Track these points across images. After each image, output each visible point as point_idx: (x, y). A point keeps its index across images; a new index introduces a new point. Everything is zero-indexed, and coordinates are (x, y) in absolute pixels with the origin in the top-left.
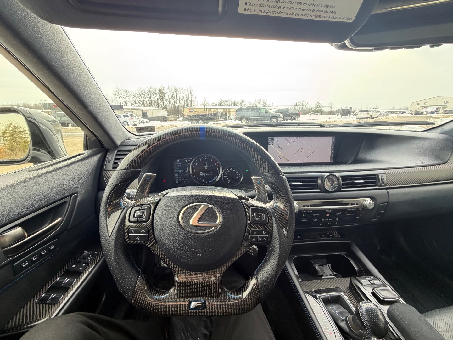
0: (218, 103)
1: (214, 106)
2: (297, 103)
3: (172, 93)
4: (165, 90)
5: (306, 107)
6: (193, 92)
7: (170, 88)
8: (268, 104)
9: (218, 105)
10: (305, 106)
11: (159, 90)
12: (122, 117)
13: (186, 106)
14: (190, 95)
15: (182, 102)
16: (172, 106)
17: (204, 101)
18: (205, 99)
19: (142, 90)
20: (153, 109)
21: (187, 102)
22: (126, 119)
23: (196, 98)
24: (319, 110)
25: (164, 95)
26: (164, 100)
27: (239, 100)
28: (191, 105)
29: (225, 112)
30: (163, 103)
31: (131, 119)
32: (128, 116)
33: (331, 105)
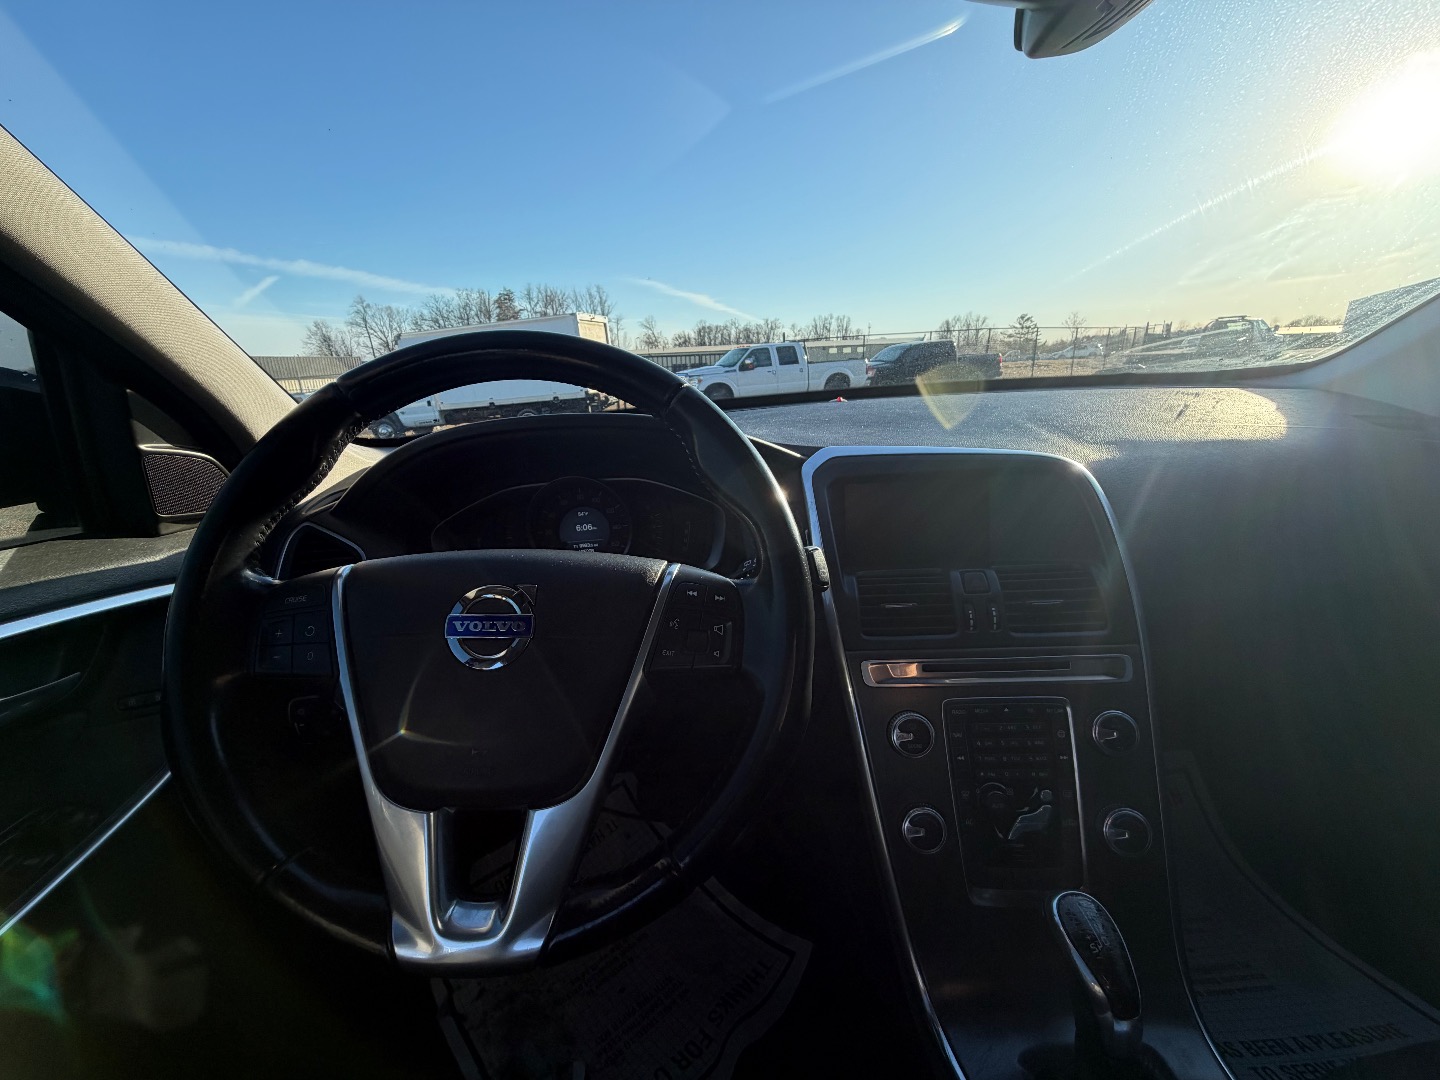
0: (693, 336)
1: (680, 345)
2: (950, 320)
3: (538, 309)
5: (981, 333)
9: (693, 342)
10: (978, 330)
11: (500, 303)
17: (645, 330)
18: (648, 325)
23: (621, 322)
24: (1028, 340)
27: (762, 322)
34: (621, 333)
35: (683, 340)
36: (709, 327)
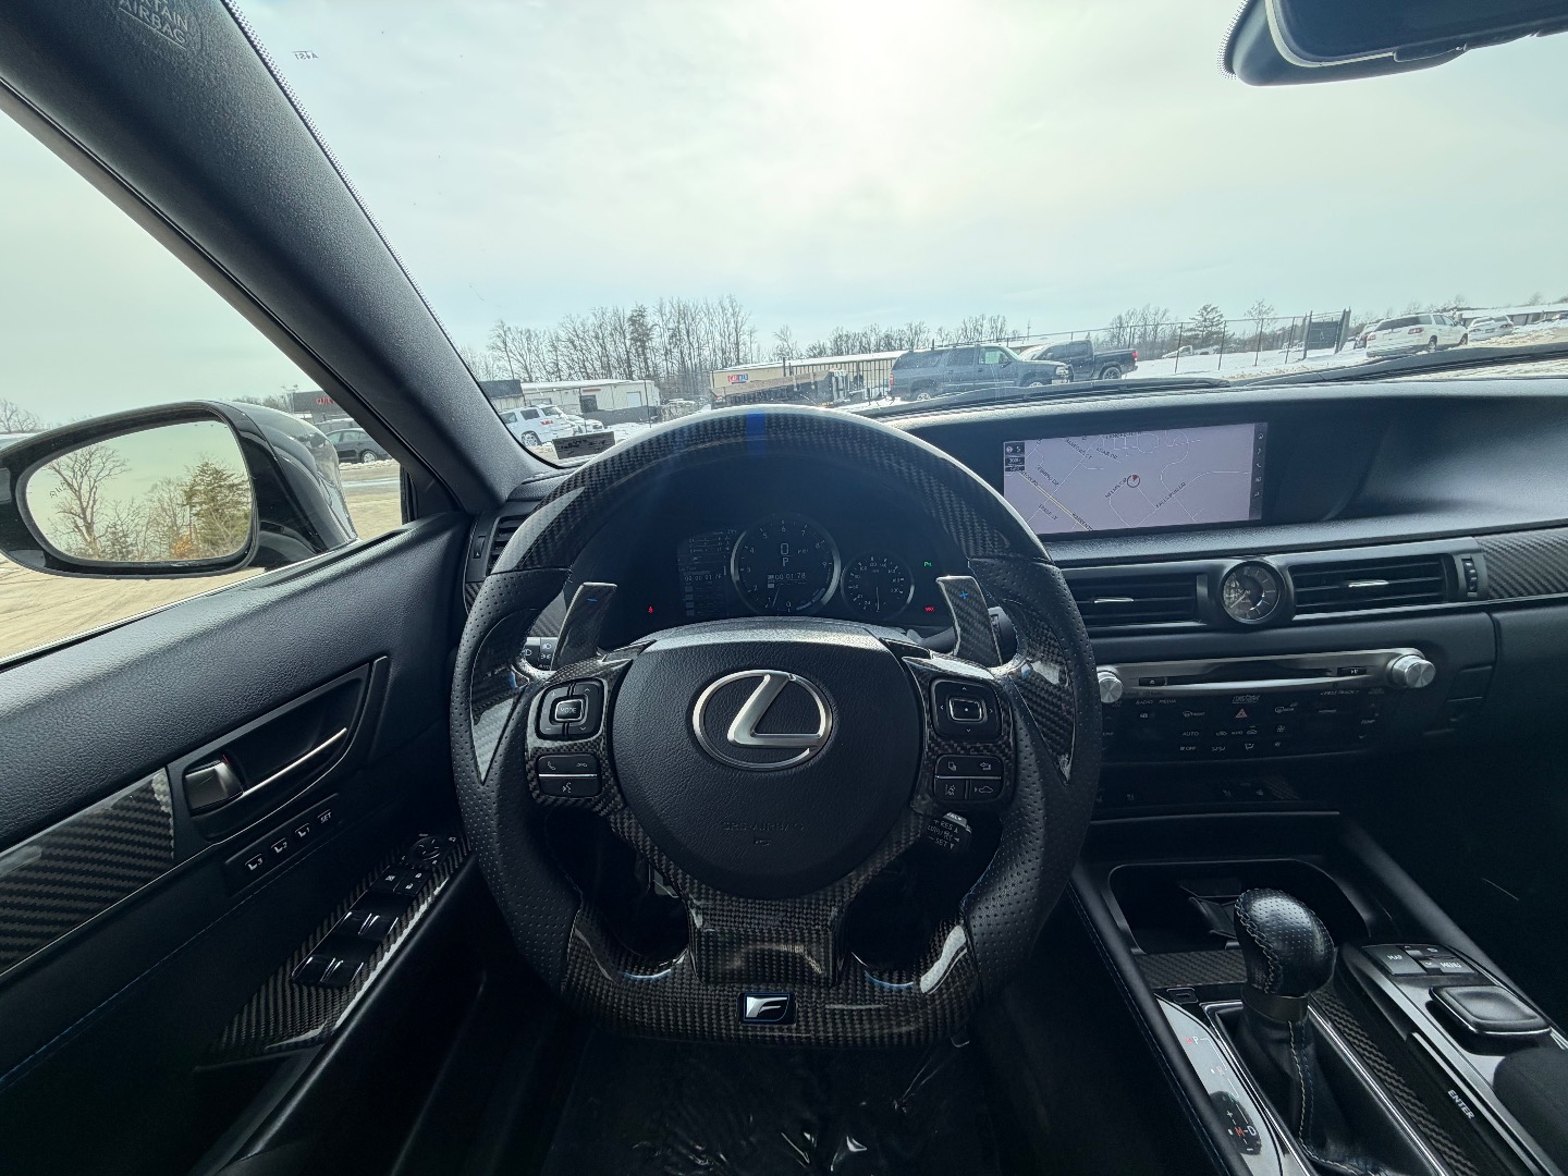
0: (829, 345)
1: (815, 356)
2: (1123, 315)
3: (671, 325)
4: (650, 320)
5: (1160, 327)
6: (742, 314)
7: (667, 310)
8: (1010, 331)
9: (829, 352)
10: (1157, 326)
11: (633, 321)
12: (520, 417)
13: (720, 366)
14: (732, 325)
15: (706, 353)
16: (676, 368)
17: (779, 342)
18: (783, 335)
19: (578, 325)
20: (615, 385)
21: (724, 353)
22: (532, 424)
23: (753, 335)
24: (1211, 334)
25: (648, 335)
26: (648, 351)
27: (905, 328)
28: (738, 359)
29: (855, 374)
30: (646, 363)
31: (547, 423)
32: (537, 415)
33: (1261, 314)
34: (754, 346)
35: (818, 350)
36: (847, 335)
